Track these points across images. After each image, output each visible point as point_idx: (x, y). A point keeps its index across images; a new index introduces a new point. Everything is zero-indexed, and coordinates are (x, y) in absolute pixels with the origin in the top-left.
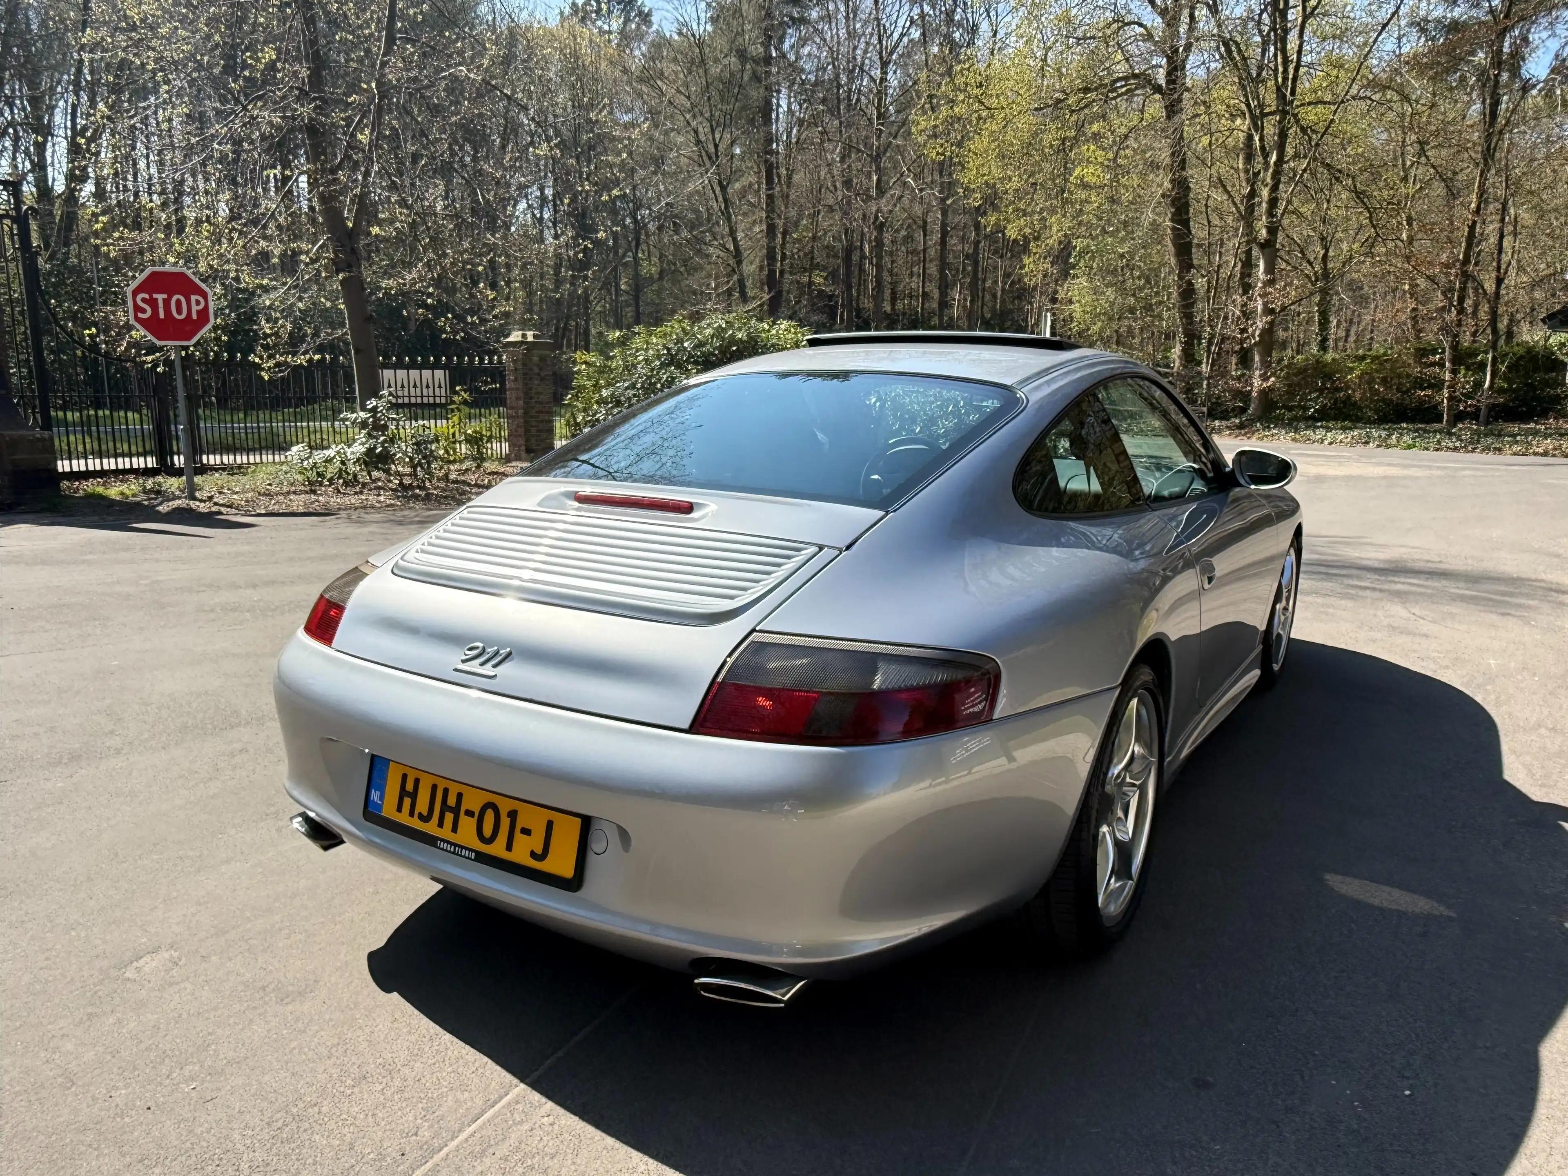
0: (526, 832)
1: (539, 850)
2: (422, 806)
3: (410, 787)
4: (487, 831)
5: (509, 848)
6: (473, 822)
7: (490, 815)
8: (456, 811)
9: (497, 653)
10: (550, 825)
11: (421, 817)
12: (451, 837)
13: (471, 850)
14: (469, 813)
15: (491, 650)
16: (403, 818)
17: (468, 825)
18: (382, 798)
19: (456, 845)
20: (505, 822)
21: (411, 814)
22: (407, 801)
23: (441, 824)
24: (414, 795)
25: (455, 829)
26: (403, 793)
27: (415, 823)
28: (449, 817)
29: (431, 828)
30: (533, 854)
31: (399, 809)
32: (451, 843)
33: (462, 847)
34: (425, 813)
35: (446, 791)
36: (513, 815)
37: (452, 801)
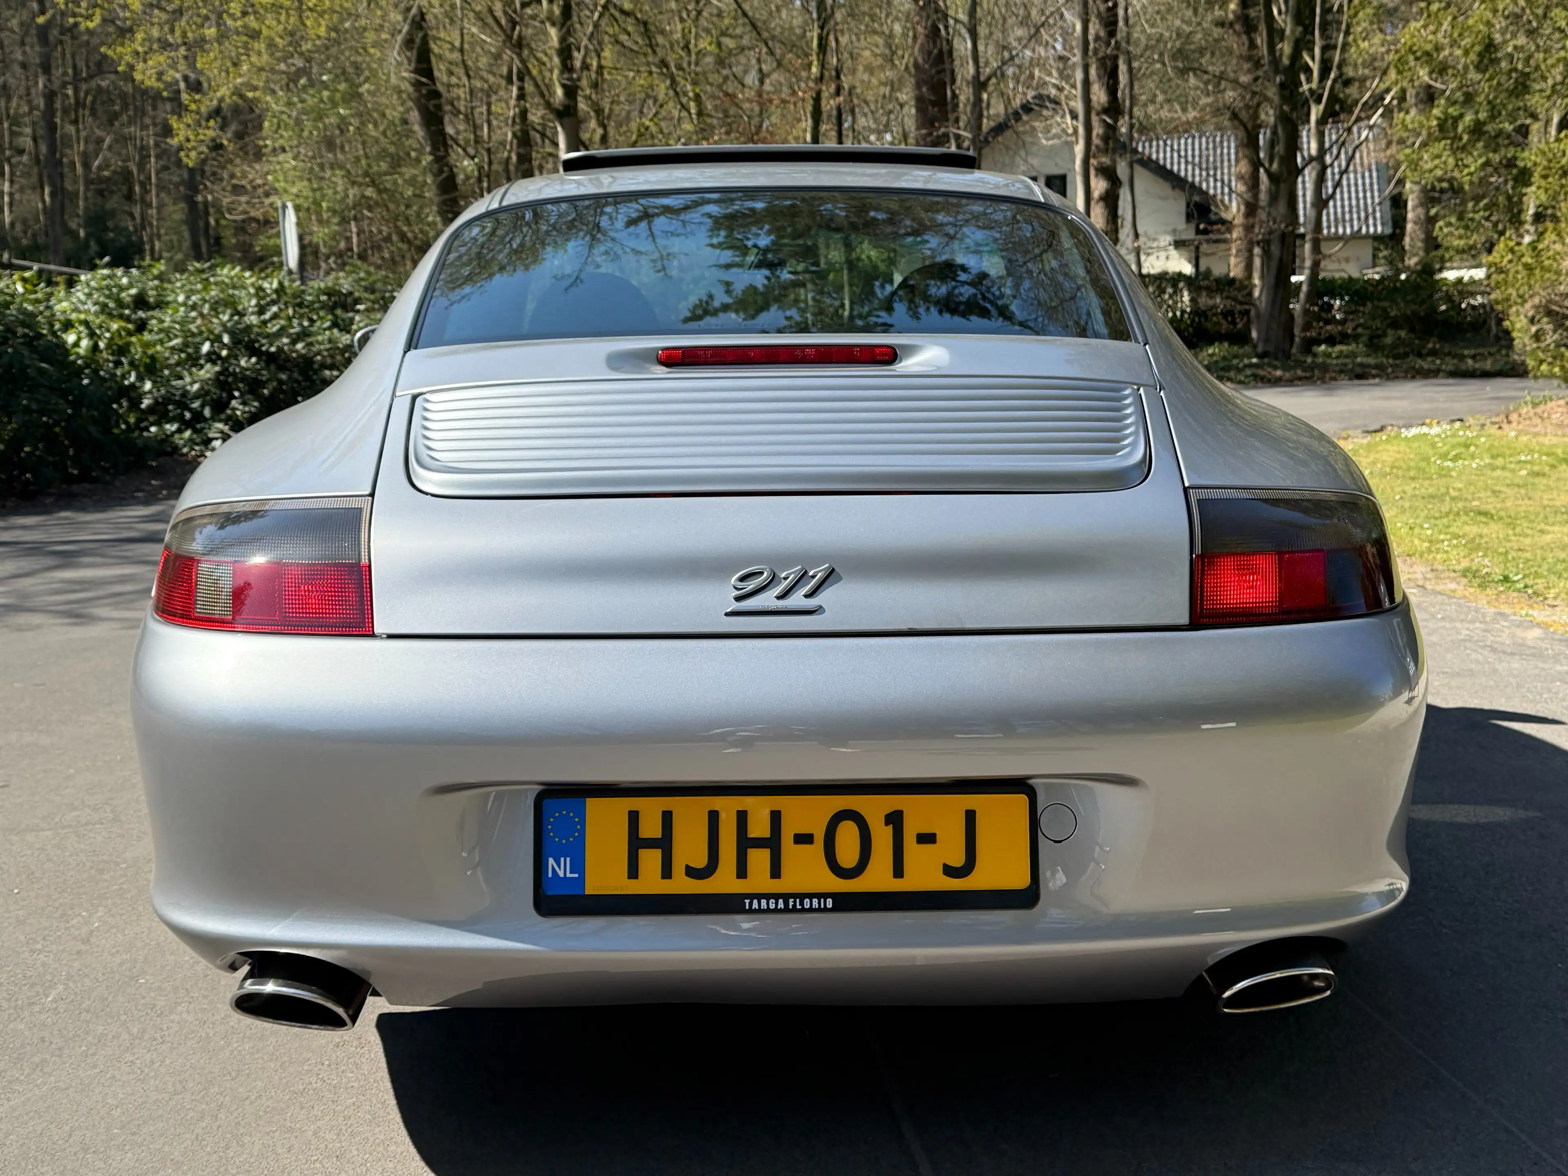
0: (926, 839)
1: (958, 860)
2: (690, 855)
3: (651, 830)
4: (848, 856)
5: (898, 872)
6: (818, 848)
7: (848, 834)
8: (773, 843)
9: (803, 577)
10: (971, 816)
11: (692, 872)
12: (775, 886)
13: (820, 896)
14: (803, 839)
15: (790, 574)
16: (649, 885)
17: (804, 858)
19: (786, 897)
20: (882, 836)
21: (667, 874)
22: (651, 856)
23: (742, 873)
24: (665, 844)
25: (775, 873)
26: (637, 844)
27: (681, 886)
28: (760, 855)
29: (721, 884)
30: (949, 871)
31: (633, 874)
32: (776, 897)
33: (802, 896)
34: (699, 864)
35: (742, 817)
36: (895, 819)
37: (759, 830)
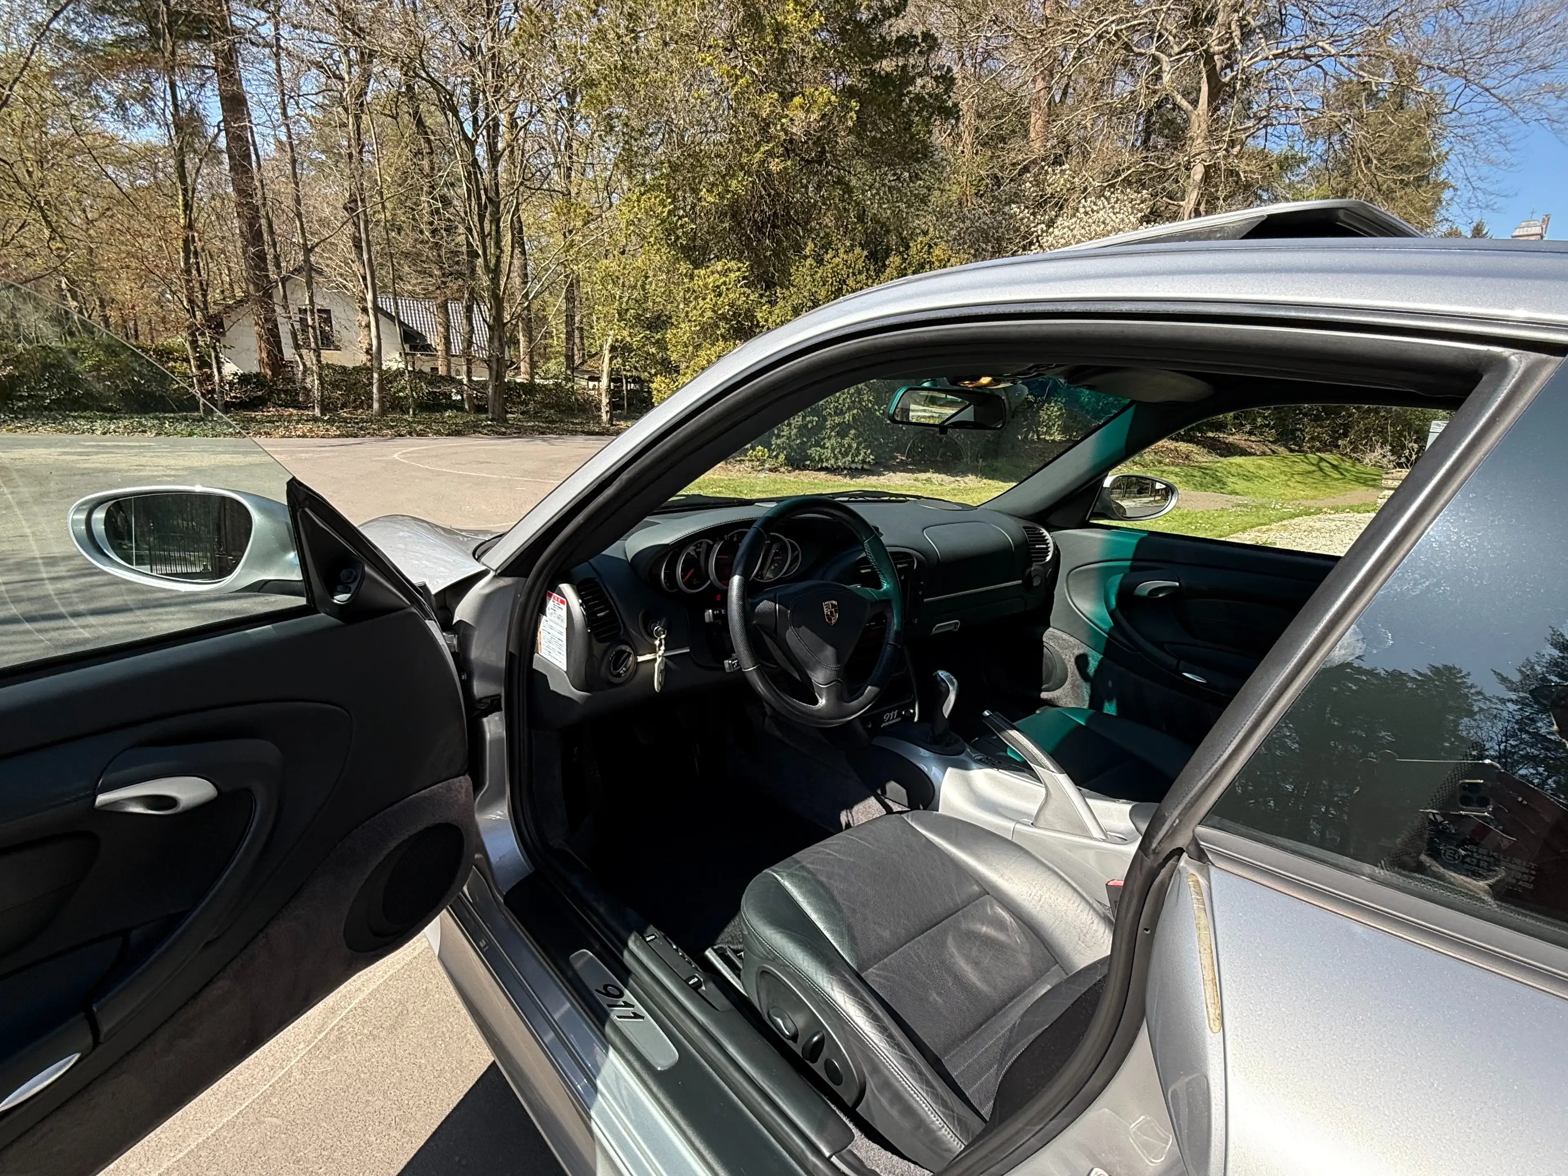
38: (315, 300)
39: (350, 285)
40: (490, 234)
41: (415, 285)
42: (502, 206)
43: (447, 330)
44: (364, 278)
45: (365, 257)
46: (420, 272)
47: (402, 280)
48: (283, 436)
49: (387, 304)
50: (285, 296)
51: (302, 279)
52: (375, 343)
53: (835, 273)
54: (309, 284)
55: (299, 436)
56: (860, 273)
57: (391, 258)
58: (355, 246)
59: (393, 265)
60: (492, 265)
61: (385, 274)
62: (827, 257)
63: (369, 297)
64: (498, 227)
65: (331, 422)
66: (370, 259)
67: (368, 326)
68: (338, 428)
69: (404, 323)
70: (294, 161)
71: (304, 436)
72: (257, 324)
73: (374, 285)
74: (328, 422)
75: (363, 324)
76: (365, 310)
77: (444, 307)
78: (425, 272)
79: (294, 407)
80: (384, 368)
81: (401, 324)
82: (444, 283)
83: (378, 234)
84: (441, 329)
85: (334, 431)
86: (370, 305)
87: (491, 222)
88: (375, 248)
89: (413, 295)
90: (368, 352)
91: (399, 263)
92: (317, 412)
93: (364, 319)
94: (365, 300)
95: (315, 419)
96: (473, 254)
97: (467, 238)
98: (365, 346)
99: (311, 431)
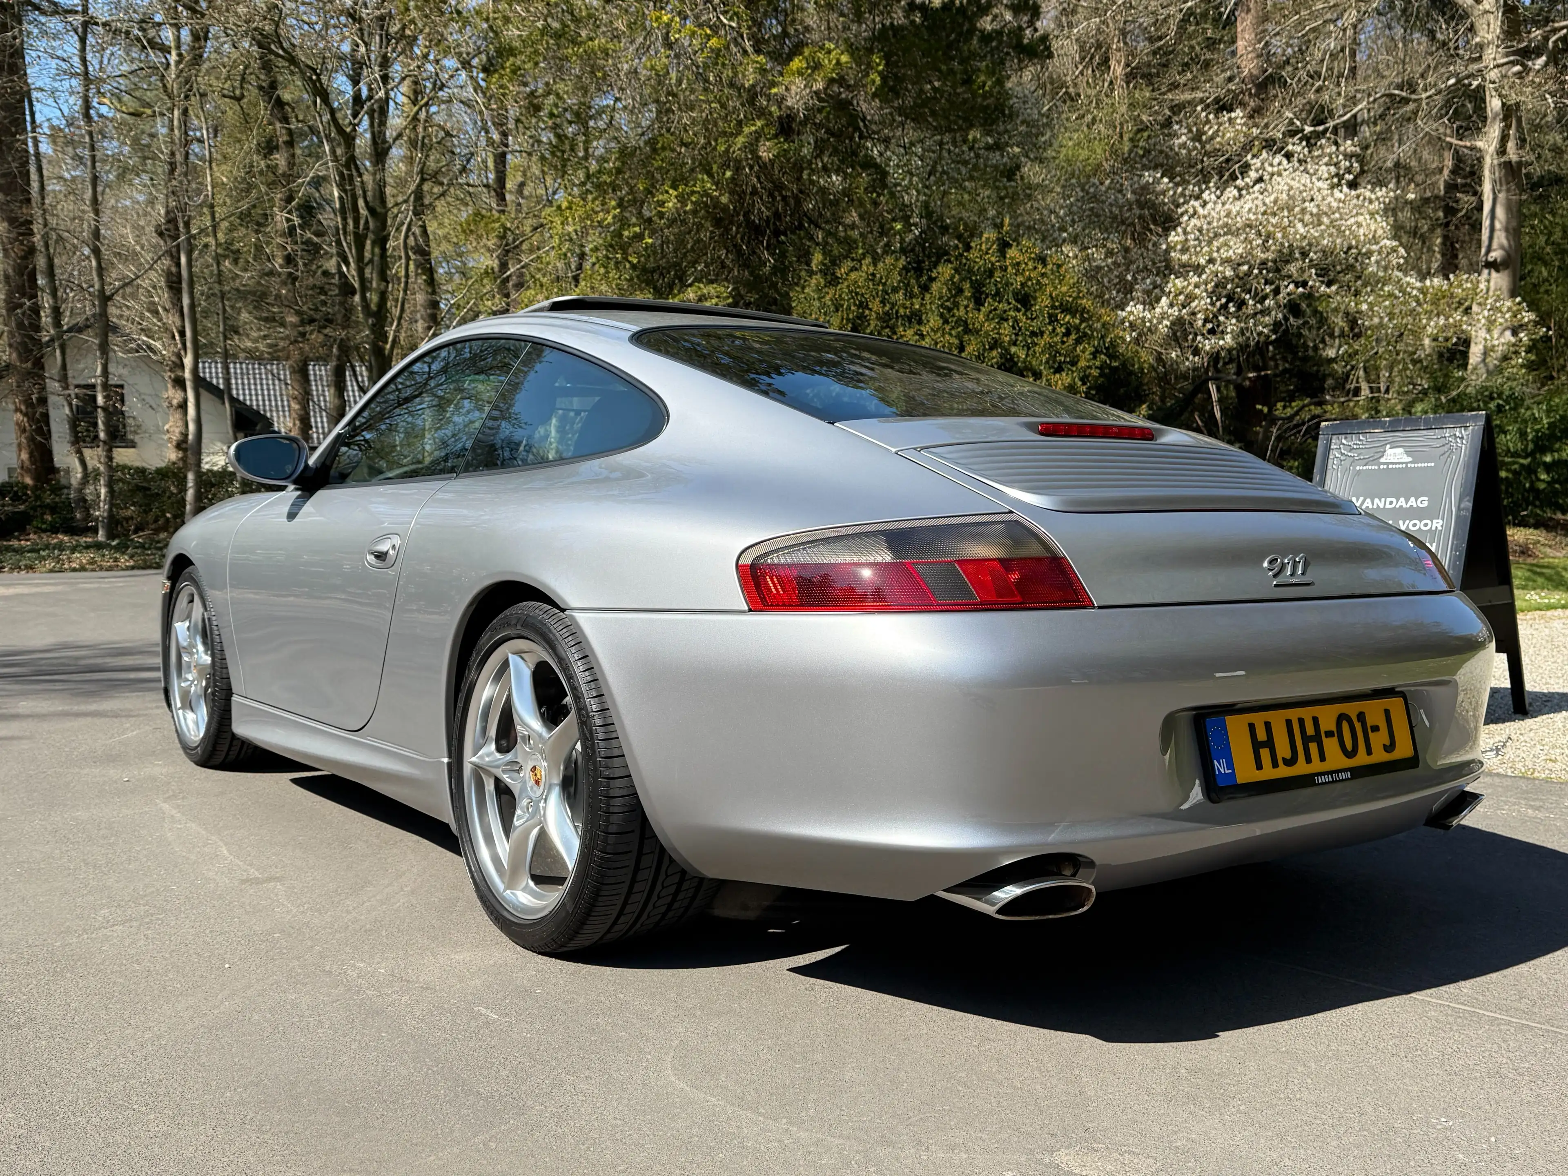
0: (1375, 728)
1: (1388, 742)
2: (1283, 750)
3: (1262, 736)
4: (1349, 746)
5: (1369, 751)
6: (1335, 740)
7: (1345, 726)
8: (1317, 738)
10: (1388, 713)
11: (1286, 762)
12: (1323, 767)
13: (1344, 770)
14: (1329, 734)
16: (1269, 773)
17: (1331, 745)
18: (1230, 765)
19: (1331, 773)
20: (1358, 726)
21: (1275, 765)
22: (1265, 753)
23: (1309, 760)
24: (1270, 744)
25: (1323, 758)
26: (1257, 746)
27: (1283, 772)
28: (1313, 747)
29: (1301, 768)
30: (1386, 748)
31: (1259, 766)
32: (1327, 773)
33: (1337, 772)
34: (1288, 755)
35: (1301, 721)
36: (1362, 718)
37: (1310, 731)
38: (112, 368)
39: (158, 345)
40: (371, 261)
41: (255, 341)
42: (389, 222)
43: (305, 408)
44: (182, 334)
45: (186, 301)
46: (266, 320)
47: (237, 332)
48: (51, 571)
49: (213, 372)
50: (64, 367)
51: (91, 339)
52: (192, 427)
53: (852, 293)
54: (104, 348)
55: (74, 570)
56: (895, 290)
57: (222, 298)
58: (170, 288)
59: (224, 311)
60: (373, 307)
61: (213, 327)
62: (841, 271)
63: (188, 361)
64: (384, 249)
65: (122, 548)
66: (192, 306)
67: (183, 406)
68: (131, 557)
69: (238, 400)
70: (95, 180)
71: (83, 569)
72: (17, 410)
73: (195, 341)
74: (117, 548)
75: (175, 402)
76: (180, 383)
77: (302, 373)
78: (274, 320)
79: (65, 533)
80: (205, 467)
81: (234, 401)
82: (303, 335)
83: (204, 262)
84: (295, 406)
85: (124, 560)
86: (187, 375)
87: (374, 243)
88: (198, 288)
89: (254, 356)
90: (179, 446)
91: (233, 307)
92: (101, 536)
93: (176, 396)
94: (182, 366)
95: (98, 546)
96: (347, 290)
97: (339, 266)
98: (176, 436)
99: (92, 562)
